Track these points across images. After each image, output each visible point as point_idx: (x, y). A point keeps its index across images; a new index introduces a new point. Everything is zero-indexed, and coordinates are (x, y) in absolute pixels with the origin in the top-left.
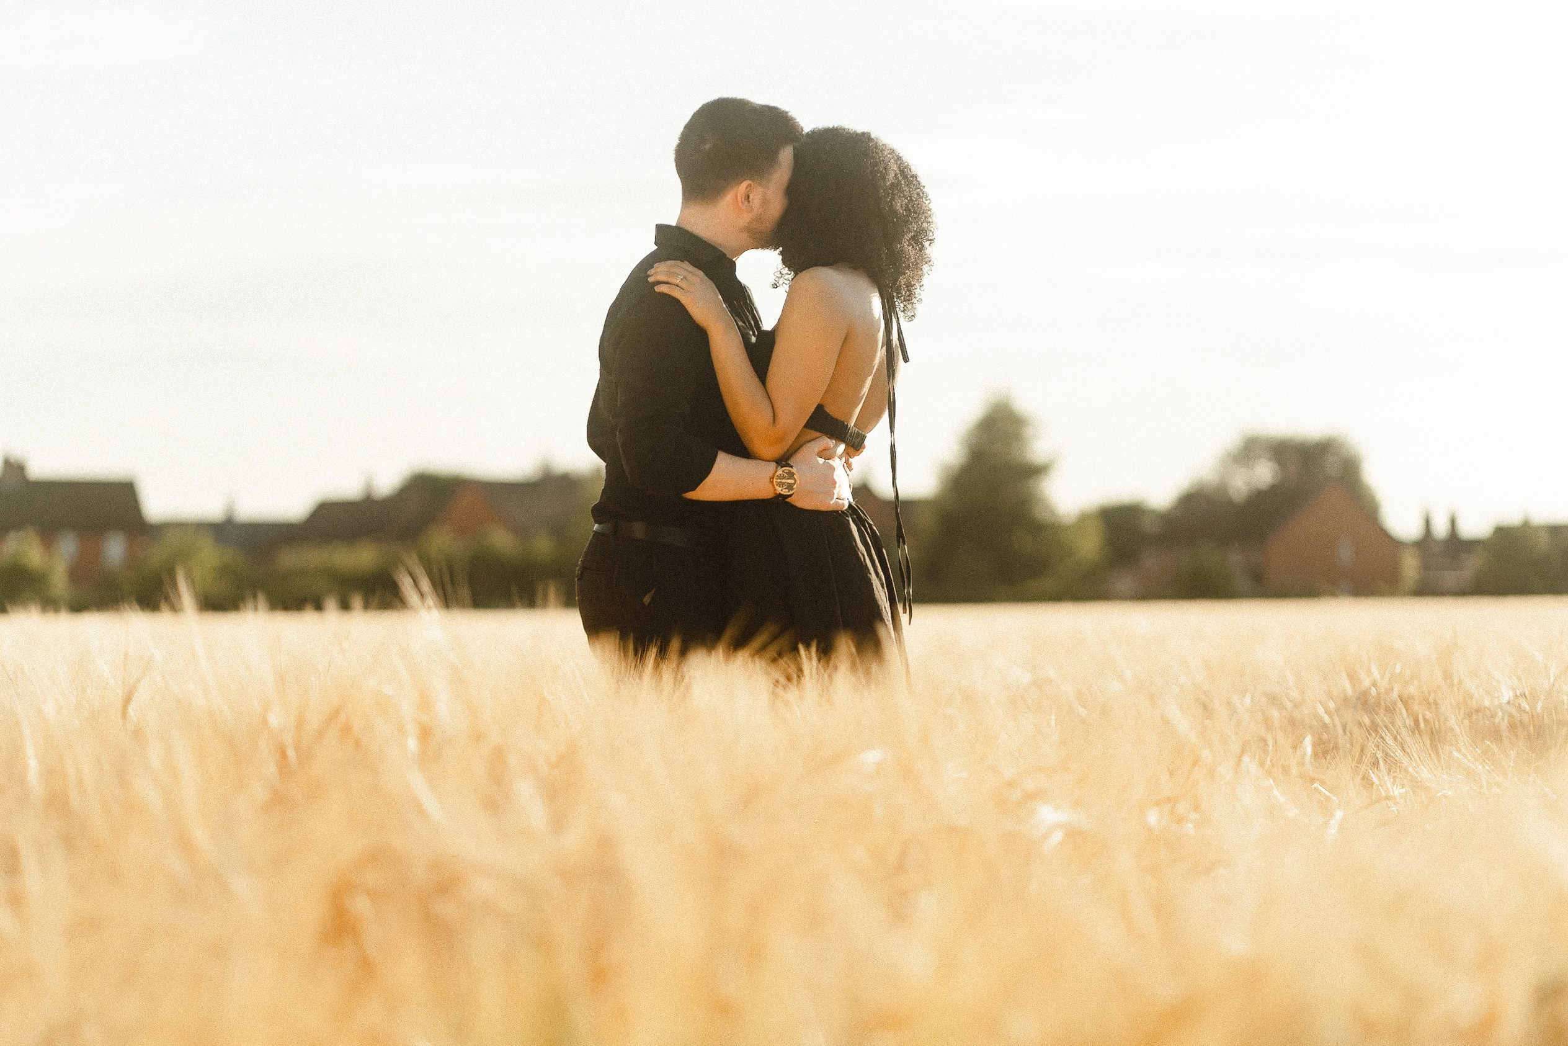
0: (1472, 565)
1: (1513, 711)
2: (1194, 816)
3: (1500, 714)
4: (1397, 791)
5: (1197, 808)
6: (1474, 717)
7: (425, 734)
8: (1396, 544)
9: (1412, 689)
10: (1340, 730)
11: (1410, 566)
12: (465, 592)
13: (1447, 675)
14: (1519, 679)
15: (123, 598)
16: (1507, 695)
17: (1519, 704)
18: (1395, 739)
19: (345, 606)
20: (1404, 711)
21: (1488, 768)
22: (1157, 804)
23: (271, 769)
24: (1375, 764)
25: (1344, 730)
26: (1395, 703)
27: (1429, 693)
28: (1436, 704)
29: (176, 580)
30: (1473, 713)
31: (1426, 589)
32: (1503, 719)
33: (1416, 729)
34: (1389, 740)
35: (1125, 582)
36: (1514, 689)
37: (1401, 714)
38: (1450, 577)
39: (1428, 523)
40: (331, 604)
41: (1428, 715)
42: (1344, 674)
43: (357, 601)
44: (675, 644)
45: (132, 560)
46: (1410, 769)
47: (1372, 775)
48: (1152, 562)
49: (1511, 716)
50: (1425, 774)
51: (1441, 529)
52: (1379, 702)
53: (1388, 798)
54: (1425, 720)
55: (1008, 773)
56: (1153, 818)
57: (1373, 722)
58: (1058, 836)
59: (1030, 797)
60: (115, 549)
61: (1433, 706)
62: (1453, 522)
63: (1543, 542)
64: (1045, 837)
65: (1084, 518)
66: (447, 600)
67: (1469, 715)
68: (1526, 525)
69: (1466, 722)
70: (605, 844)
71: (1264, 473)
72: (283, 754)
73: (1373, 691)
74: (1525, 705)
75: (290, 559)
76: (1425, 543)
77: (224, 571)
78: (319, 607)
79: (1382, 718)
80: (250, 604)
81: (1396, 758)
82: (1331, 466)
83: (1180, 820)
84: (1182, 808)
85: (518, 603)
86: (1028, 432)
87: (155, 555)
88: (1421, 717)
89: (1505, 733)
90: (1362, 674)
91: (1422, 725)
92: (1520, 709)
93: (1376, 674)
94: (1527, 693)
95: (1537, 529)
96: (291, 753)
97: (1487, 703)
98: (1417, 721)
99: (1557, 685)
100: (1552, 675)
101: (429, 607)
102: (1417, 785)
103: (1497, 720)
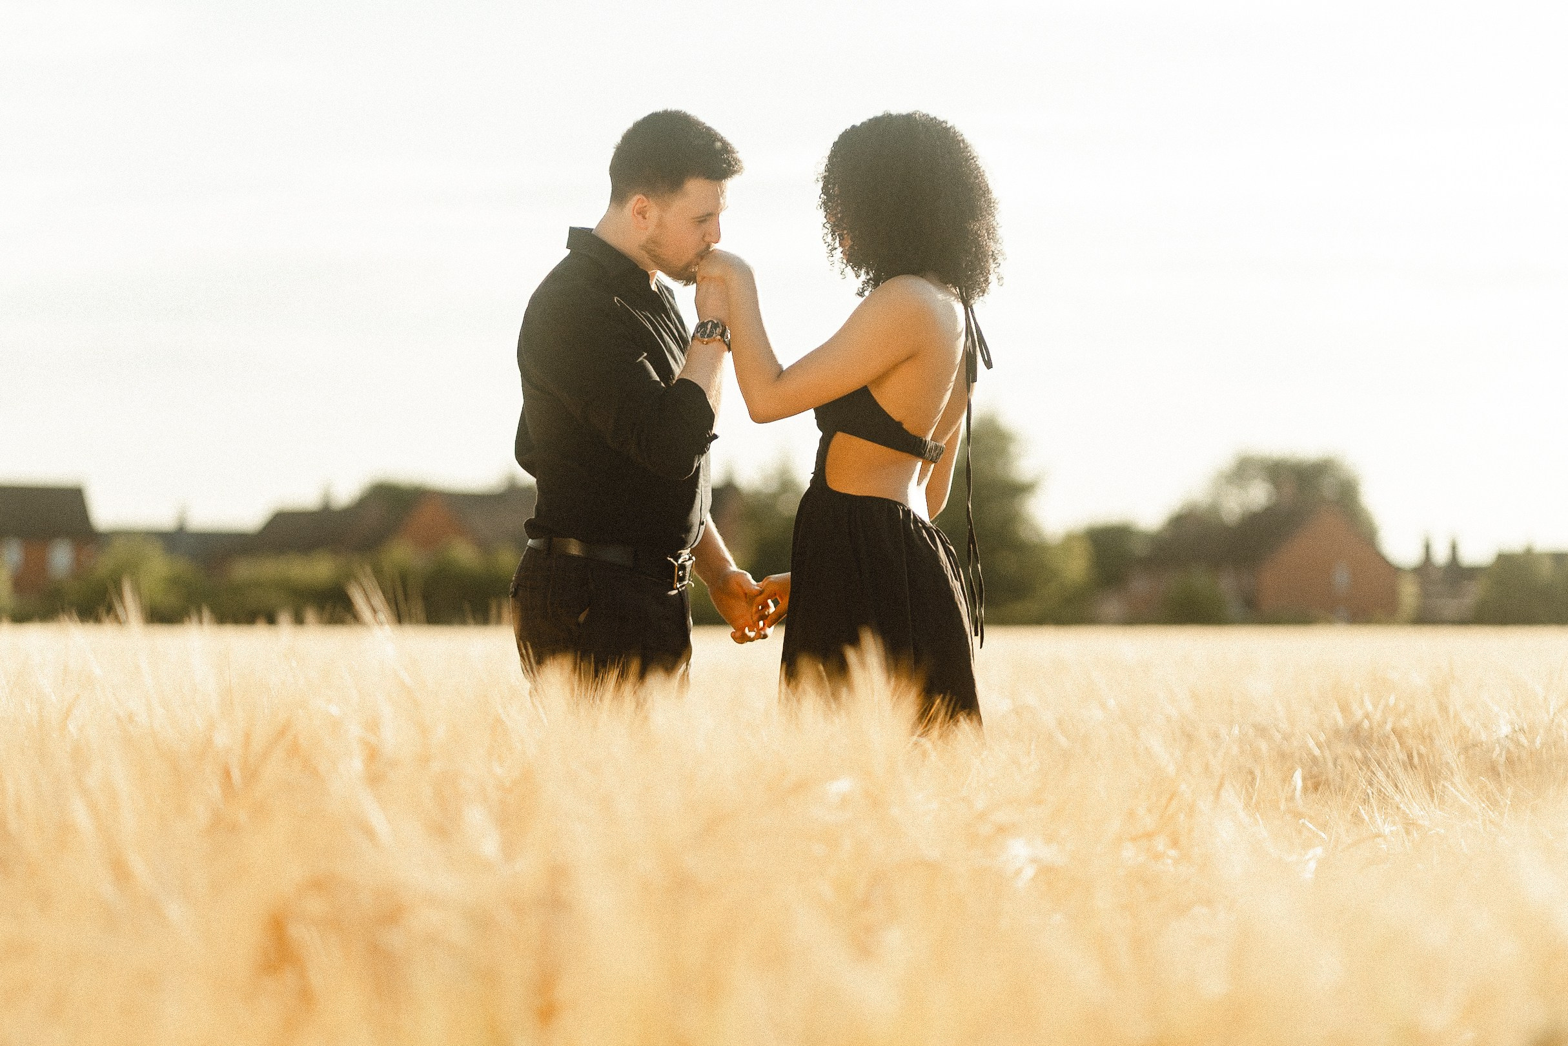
0: (1473, 593)
1: (1512, 747)
2: (1173, 853)
3: (1498, 749)
4: (1387, 829)
5: (1175, 843)
6: (1471, 752)
7: (373, 754)
8: (1394, 571)
9: (1406, 722)
10: (1330, 765)
11: (1409, 592)
12: (418, 607)
13: (1443, 708)
14: (1518, 714)
15: (63, 610)
16: (1505, 730)
17: (1518, 740)
18: (1388, 776)
19: (299, 620)
20: (1398, 746)
21: (1483, 805)
22: (1134, 839)
23: (215, 790)
24: (1366, 801)
25: (1335, 765)
26: (1388, 738)
27: (1424, 727)
28: (1432, 740)
29: (121, 590)
30: (1468, 748)
31: (1425, 618)
32: (1500, 755)
33: (1409, 764)
34: (1380, 775)
35: (1112, 606)
36: (1512, 724)
37: (1394, 748)
38: (1451, 606)
39: (1427, 548)
40: (284, 618)
41: (1423, 750)
42: (1336, 708)
43: (310, 615)
44: (635, 666)
45: (79, 570)
46: (1401, 806)
47: (1363, 812)
48: (1140, 585)
49: (1508, 751)
50: (1415, 810)
51: (1441, 556)
52: (1372, 736)
53: (1378, 835)
54: (1420, 755)
55: (980, 804)
56: (1129, 852)
57: (1366, 757)
58: (1029, 872)
59: (1001, 829)
60: (61, 557)
61: (1428, 741)
62: (1454, 548)
63: (1546, 570)
64: (1018, 872)
65: (1070, 539)
66: (400, 617)
67: (1466, 749)
68: (1529, 552)
69: (1462, 757)
70: (558, 873)
71: (1258, 495)
72: (227, 774)
73: (1366, 724)
74: (1523, 740)
75: (244, 570)
76: (1425, 569)
77: (174, 582)
78: (271, 620)
79: (1375, 752)
80: (195, 618)
81: (1388, 794)
82: (1328, 489)
83: (1158, 857)
84: (1160, 844)
85: (470, 620)
86: (1013, 449)
87: (103, 564)
88: (1415, 754)
89: (1502, 769)
90: (1355, 707)
91: (1416, 760)
92: (1518, 744)
93: (1370, 708)
94: (1526, 727)
95: (1541, 556)
96: (236, 774)
97: (1483, 737)
98: (1410, 757)
99: (1556, 721)
100: (1551, 710)
101: (381, 623)
102: (1409, 825)
103: (1494, 756)
